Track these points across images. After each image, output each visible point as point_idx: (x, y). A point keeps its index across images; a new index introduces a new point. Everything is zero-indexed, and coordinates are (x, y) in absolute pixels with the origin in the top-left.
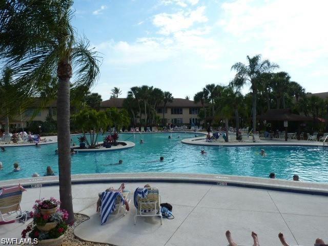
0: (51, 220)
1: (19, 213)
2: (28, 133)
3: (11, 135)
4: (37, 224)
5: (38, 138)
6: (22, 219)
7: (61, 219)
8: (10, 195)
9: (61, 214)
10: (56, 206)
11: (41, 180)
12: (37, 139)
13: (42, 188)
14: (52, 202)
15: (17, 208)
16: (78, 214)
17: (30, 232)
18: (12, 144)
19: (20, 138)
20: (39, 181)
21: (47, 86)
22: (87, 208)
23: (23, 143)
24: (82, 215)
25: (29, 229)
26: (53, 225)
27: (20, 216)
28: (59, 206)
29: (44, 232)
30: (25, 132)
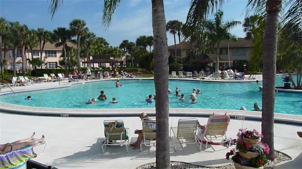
0: (253, 150)
1: (224, 138)
2: (234, 71)
3: (220, 72)
4: (239, 150)
5: (243, 75)
6: (226, 144)
7: (262, 151)
8: (218, 120)
9: (262, 146)
10: (258, 138)
11: (244, 114)
12: (242, 77)
13: (244, 121)
14: (254, 134)
15: (223, 133)
16: (278, 152)
17: (233, 156)
18: (220, 79)
19: (227, 75)
20: (242, 114)
21: (253, 26)
22: (289, 148)
23: (229, 79)
24: (283, 153)
25: (232, 153)
26: (254, 155)
27: (225, 141)
28: (260, 139)
29: (246, 159)
30: (231, 70)
